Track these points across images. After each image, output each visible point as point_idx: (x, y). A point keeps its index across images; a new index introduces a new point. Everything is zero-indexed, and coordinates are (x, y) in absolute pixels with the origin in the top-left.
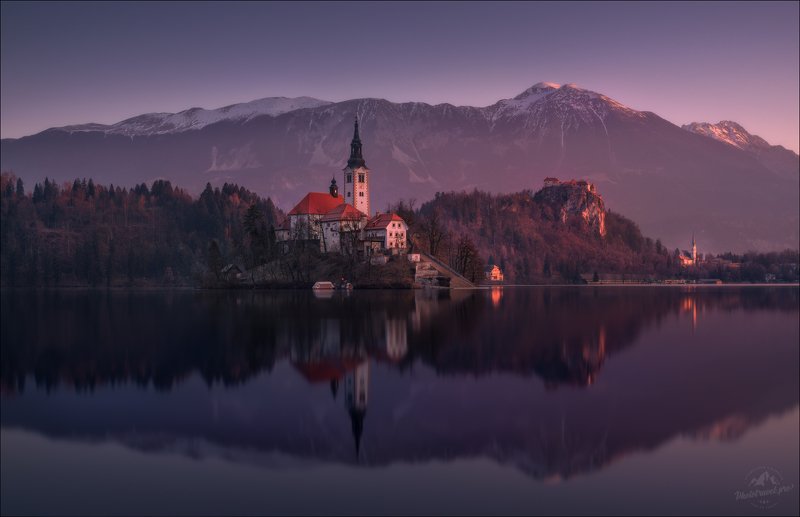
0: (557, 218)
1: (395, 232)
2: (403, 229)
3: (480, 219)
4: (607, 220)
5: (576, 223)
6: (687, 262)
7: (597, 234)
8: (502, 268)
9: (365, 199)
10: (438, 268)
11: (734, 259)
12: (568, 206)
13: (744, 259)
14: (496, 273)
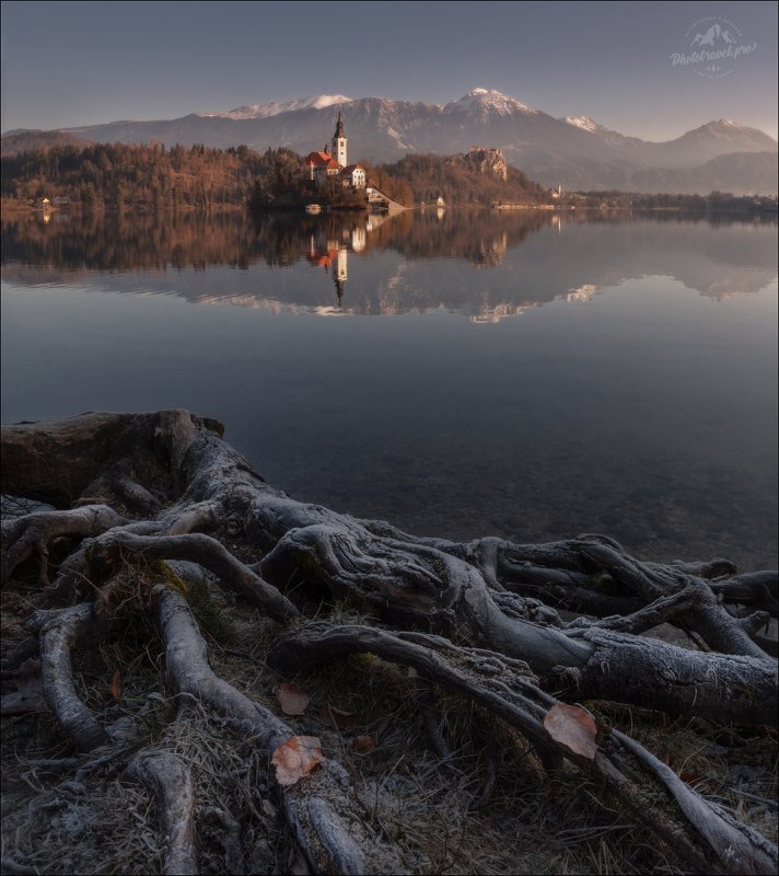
0: (479, 169)
1: (358, 175)
2: (363, 174)
3: (432, 169)
4: (508, 172)
5: (489, 173)
6: (555, 195)
7: (502, 179)
8: (444, 199)
9: (344, 156)
10: (383, 196)
11: (584, 194)
12: (484, 163)
13: (589, 194)
14: (440, 200)
